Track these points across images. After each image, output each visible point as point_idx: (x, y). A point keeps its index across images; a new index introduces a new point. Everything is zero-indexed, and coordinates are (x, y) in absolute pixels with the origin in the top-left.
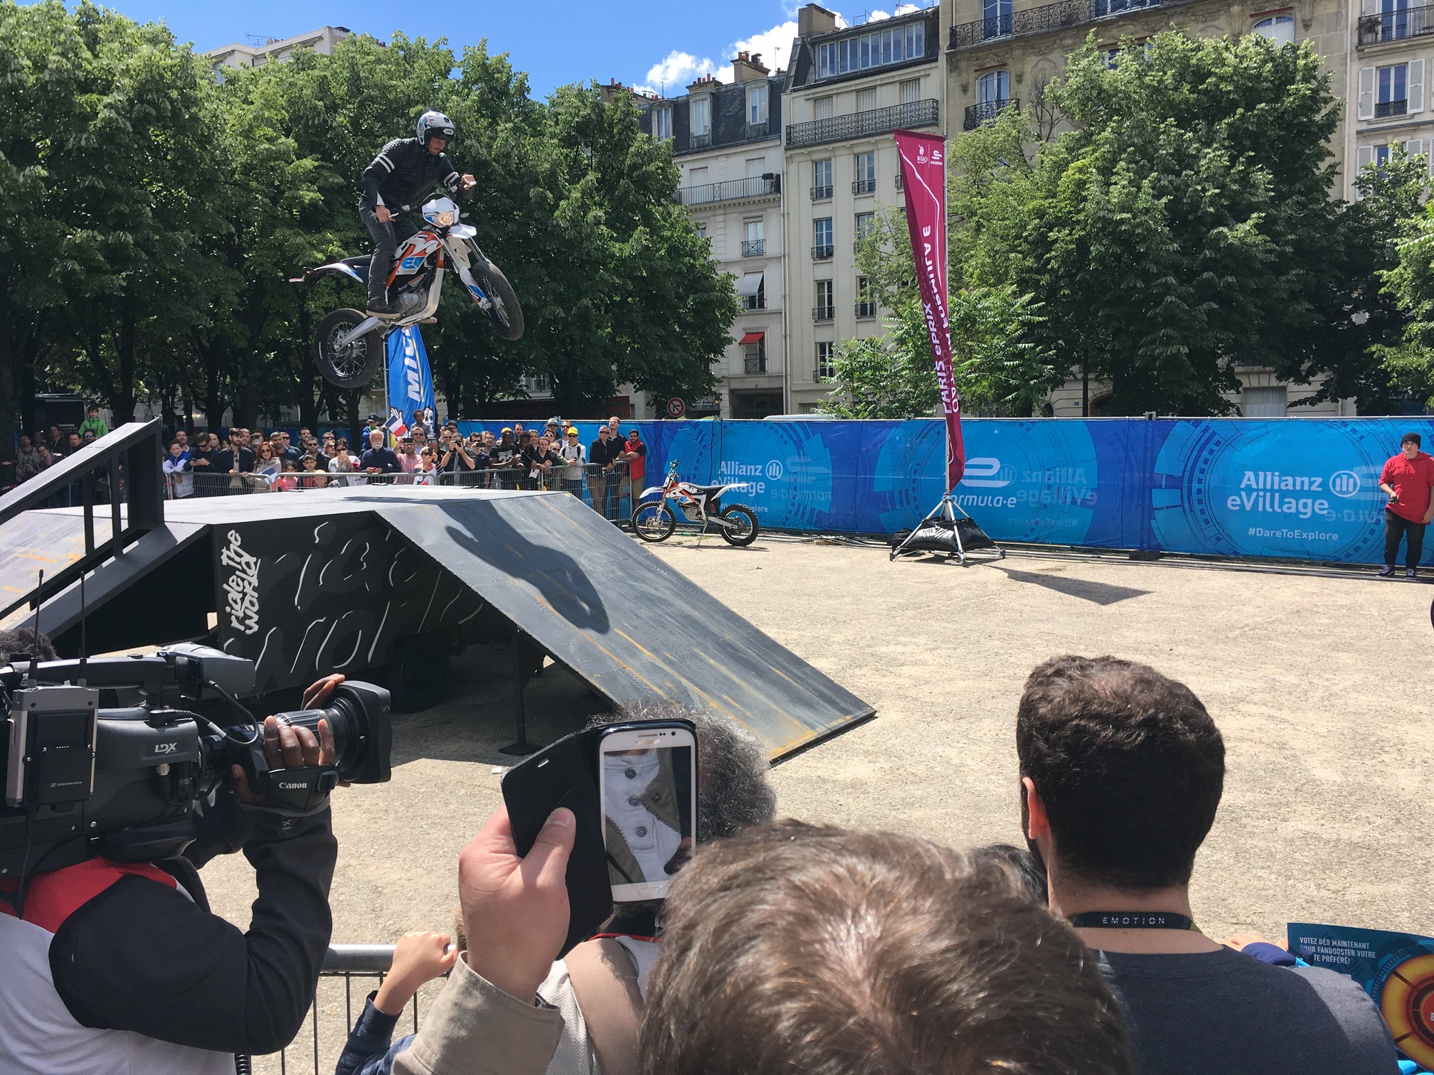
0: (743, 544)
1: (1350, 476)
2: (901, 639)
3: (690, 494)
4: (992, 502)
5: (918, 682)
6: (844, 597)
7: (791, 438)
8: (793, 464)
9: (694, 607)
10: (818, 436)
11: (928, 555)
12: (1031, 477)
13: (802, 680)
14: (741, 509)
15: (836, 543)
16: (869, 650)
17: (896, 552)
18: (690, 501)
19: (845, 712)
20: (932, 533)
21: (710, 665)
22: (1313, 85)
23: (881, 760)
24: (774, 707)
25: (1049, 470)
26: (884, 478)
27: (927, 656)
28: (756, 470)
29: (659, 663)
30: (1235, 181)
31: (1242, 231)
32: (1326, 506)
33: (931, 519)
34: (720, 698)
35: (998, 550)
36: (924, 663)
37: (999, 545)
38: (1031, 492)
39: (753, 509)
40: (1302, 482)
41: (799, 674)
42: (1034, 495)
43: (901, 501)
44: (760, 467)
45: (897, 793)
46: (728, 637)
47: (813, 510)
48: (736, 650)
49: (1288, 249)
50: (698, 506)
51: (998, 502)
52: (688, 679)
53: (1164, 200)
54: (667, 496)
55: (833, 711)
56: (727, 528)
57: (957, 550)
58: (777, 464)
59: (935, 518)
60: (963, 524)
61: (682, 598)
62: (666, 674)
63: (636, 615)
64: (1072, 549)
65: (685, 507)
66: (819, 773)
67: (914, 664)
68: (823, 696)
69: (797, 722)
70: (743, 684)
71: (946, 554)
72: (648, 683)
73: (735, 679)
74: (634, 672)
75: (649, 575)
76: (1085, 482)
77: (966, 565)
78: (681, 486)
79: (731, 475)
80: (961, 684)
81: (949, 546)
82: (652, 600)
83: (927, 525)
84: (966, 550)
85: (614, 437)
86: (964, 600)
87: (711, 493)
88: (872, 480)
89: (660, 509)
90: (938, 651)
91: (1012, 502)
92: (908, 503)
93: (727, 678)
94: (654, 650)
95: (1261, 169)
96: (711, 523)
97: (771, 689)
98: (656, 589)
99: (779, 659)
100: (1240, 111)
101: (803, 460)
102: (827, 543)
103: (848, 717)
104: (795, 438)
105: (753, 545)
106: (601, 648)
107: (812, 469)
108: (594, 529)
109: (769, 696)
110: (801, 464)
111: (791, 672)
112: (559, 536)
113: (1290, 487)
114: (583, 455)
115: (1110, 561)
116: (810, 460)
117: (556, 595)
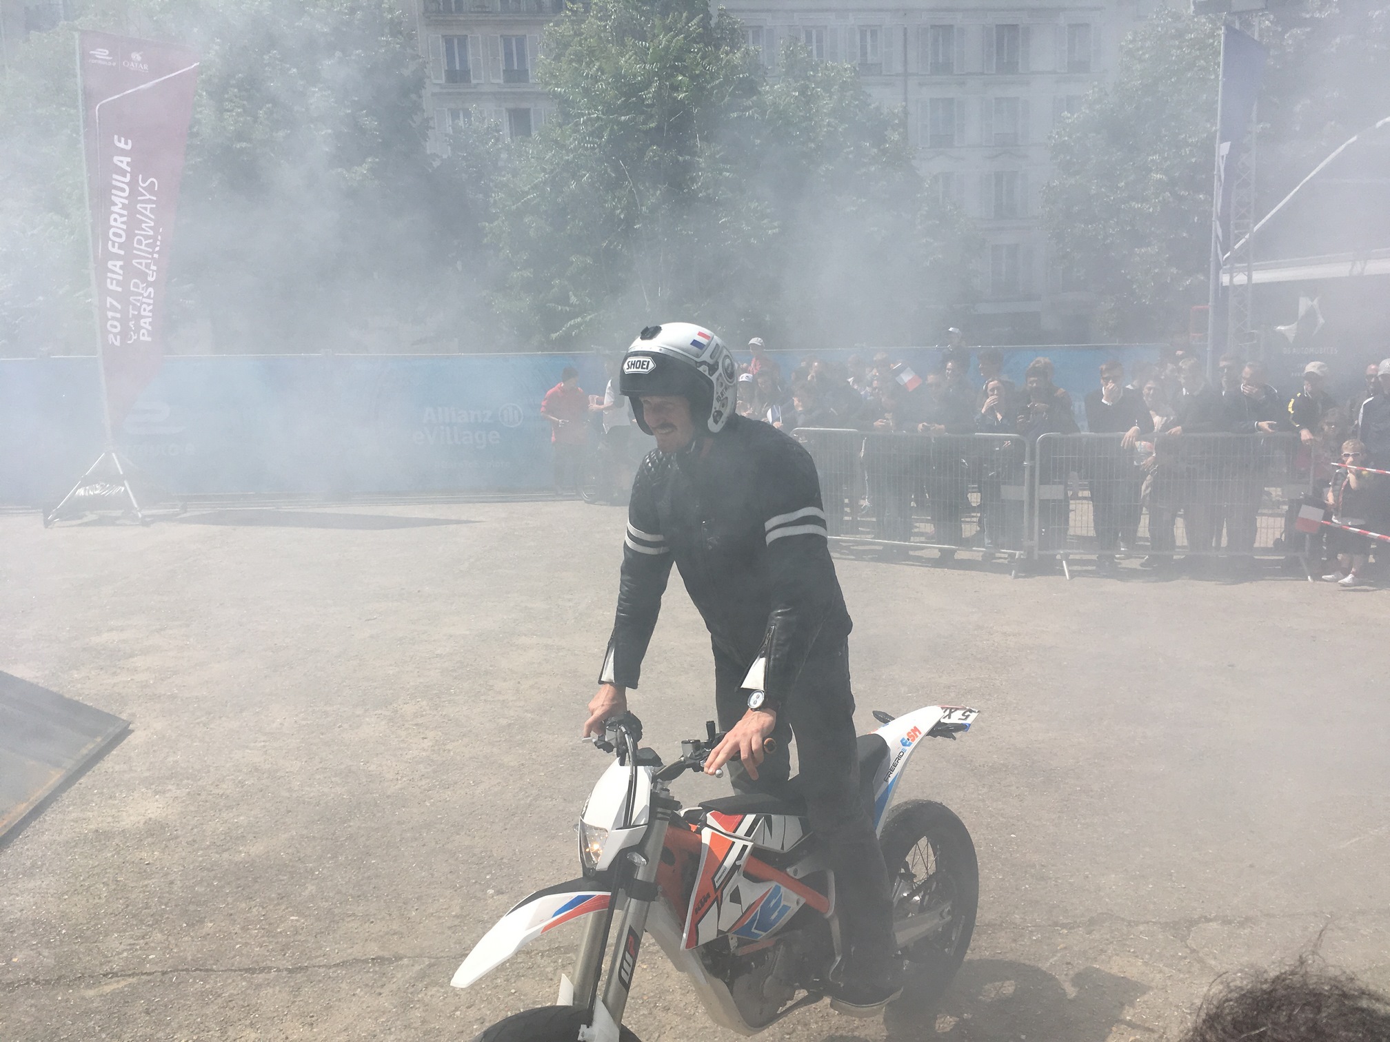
1: (514, 408)
17: (50, 517)
19: (92, 733)
20: (97, 491)
23: (170, 787)
31: (359, 175)
32: (498, 436)
33: (92, 474)
35: (179, 502)
37: (181, 498)
45: (216, 827)
51: (174, 449)
55: (76, 736)
67: (146, 652)
68: (56, 719)
69: (31, 762)
77: (145, 523)
81: (120, 504)
84: (142, 507)
91: (189, 449)
103: (99, 739)
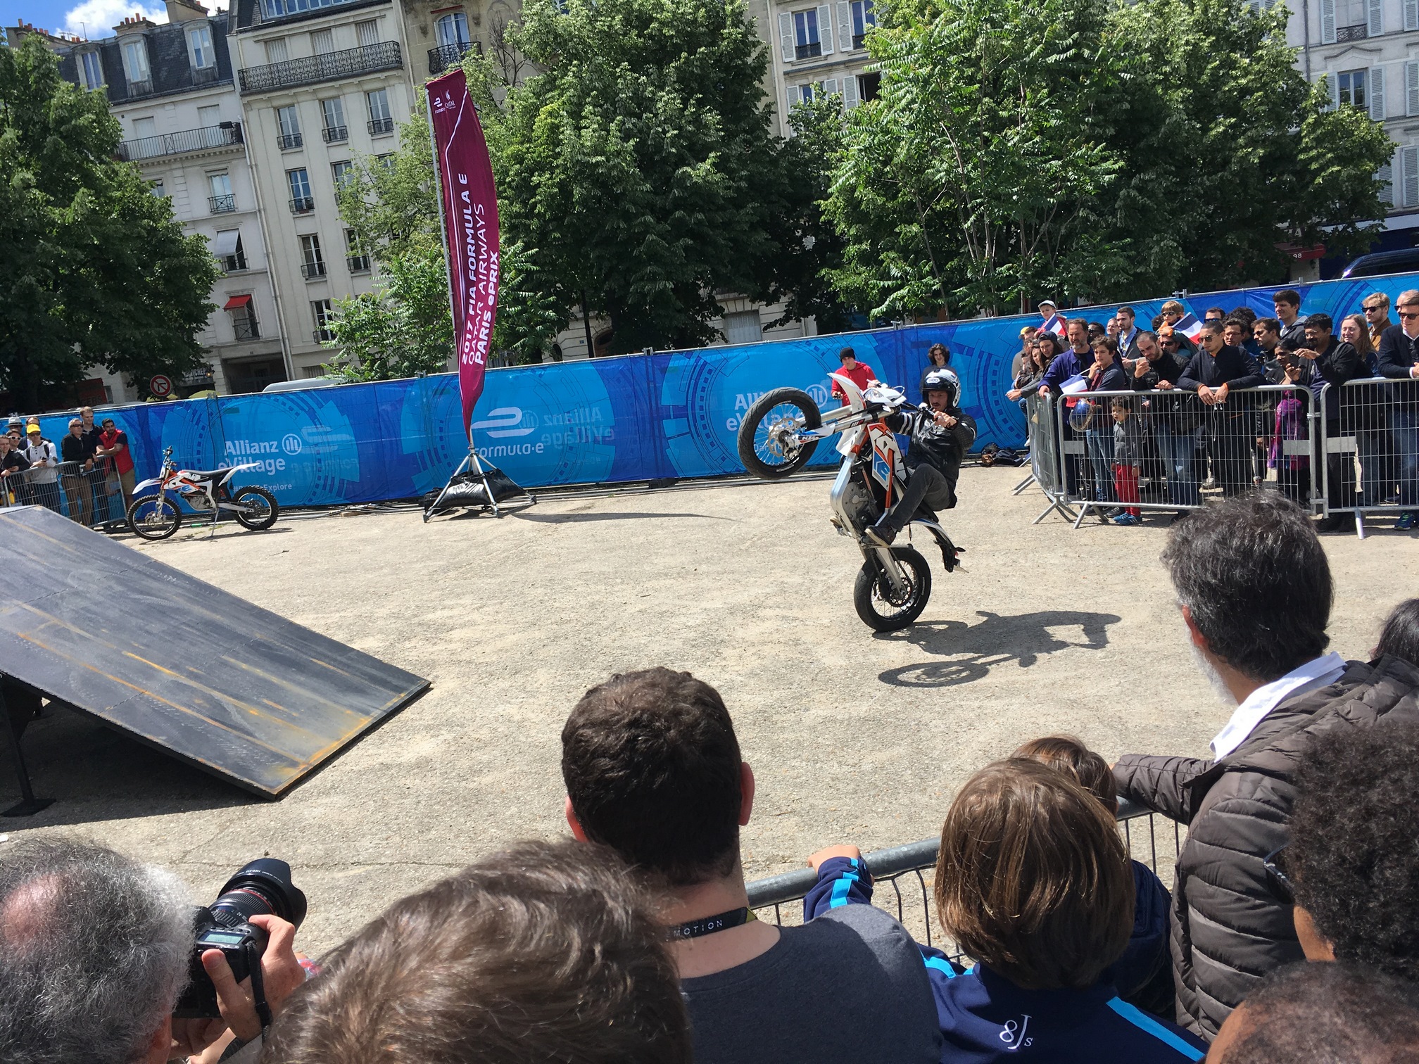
0: (264, 527)
1: (819, 389)
2: (448, 602)
3: (192, 482)
5: (470, 644)
6: (381, 568)
7: (303, 409)
8: (309, 434)
9: (215, 610)
10: (331, 403)
11: (462, 511)
12: (551, 420)
13: (349, 666)
14: (255, 491)
15: (365, 512)
16: (416, 620)
18: (193, 489)
19: (398, 690)
20: (462, 489)
21: (243, 671)
22: (742, 29)
23: (443, 732)
24: (322, 700)
26: (411, 439)
27: (475, 616)
28: (271, 447)
29: (184, 680)
30: (689, 123)
31: (702, 170)
34: (258, 704)
41: (344, 660)
43: (431, 460)
44: (275, 443)
45: (464, 763)
46: (258, 635)
47: (341, 481)
48: (270, 648)
49: (743, 184)
50: (204, 494)
52: (220, 691)
53: (632, 143)
54: (166, 487)
55: (385, 692)
56: (242, 513)
57: (490, 502)
58: (294, 438)
59: (463, 474)
60: (491, 476)
61: (198, 603)
62: (193, 690)
63: (147, 632)
65: (189, 497)
66: (380, 760)
67: (463, 626)
68: (373, 679)
69: (349, 712)
70: (284, 683)
71: (479, 507)
72: (173, 704)
73: (274, 679)
74: (154, 695)
75: (155, 585)
77: (500, 516)
78: (181, 474)
79: (242, 456)
80: (511, 639)
81: (480, 499)
82: (163, 613)
83: (456, 482)
84: (498, 501)
85: (89, 430)
87: (216, 478)
88: (398, 443)
89: (160, 502)
91: (539, 448)
93: (266, 681)
94: (174, 667)
95: (710, 111)
96: (221, 510)
97: (314, 682)
98: (165, 599)
99: (320, 649)
100: (684, 55)
101: (320, 429)
102: (356, 513)
103: (401, 696)
104: (307, 409)
105: (275, 526)
106: (110, 677)
107: (331, 438)
108: (77, 543)
109: (314, 690)
110: (321, 434)
111: (335, 660)
112: (35, 558)
114: (53, 454)
115: (633, 493)
116: (329, 429)
117: (42, 626)
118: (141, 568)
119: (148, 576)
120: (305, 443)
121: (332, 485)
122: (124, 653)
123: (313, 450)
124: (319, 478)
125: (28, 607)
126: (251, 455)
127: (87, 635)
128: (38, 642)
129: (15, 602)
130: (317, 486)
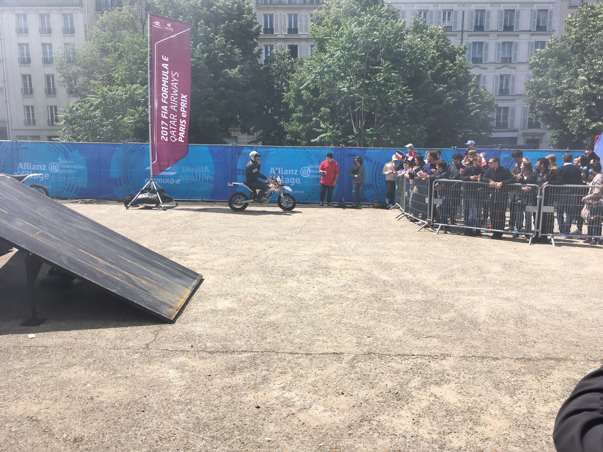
1: (307, 169)
2: (174, 243)
4: (169, 182)
5: (203, 262)
7: (62, 152)
8: (63, 164)
9: (105, 234)
10: (77, 150)
12: (185, 169)
13: (169, 266)
14: (38, 187)
17: (129, 205)
21: (130, 263)
23: (229, 297)
24: (168, 280)
25: (194, 167)
26: (114, 171)
28: (42, 167)
29: (108, 264)
30: (228, 51)
31: (234, 72)
32: (299, 180)
33: (145, 189)
35: (175, 202)
36: (196, 253)
37: (175, 201)
38: (186, 176)
39: (46, 187)
40: (291, 172)
41: (166, 263)
42: (187, 178)
43: (125, 182)
44: (45, 166)
45: (253, 311)
46: (128, 248)
47: (77, 187)
48: (135, 254)
51: (172, 181)
52: (126, 271)
53: (205, 55)
55: (189, 278)
57: (160, 203)
58: (55, 165)
59: (147, 189)
60: (161, 191)
61: (96, 230)
62: (116, 270)
64: (202, 201)
66: (209, 308)
70: (149, 270)
71: (154, 205)
72: (111, 275)
73: (144, 269)
74: (101, 270)
75: (75, 219)
76: (208, 172)
77: (165, 209)
79: (26, 170)
80: (223, 261)
81: (154, 201)
82: (84, 232)
83: (143, 192)
86: (182, 224)
88: (109, 172)
90: (196, 247)
91: (178, 181)
92: (129, 182)
93: (141, 269)
94: (102, 258)
95: (237, 48)
97: (162, 272)
98: (83, 226)
99: (154, 257)
100: (227, 22)
101: (70, 162)
102: (86, 203)
104: (63, 152)
106: (78, 259)
107: (74, 167)
109: (162, 275)
110: (69, 164)
111: (163, 263)
112: (18, 200)
113: (287, 174)
116: (74, 162)
117: (38, 233)
118: (66, 211)
119: (70, 215)
120: (61, 168)
121: (72, 188)
122: (78, 249)
123: (65, 172)
124: (66, 185)
125: (27, 223)
126: (32, 170)
127: (58, 239)
128: (40, 241)
129: (20, 220)
130: (64, 188)
